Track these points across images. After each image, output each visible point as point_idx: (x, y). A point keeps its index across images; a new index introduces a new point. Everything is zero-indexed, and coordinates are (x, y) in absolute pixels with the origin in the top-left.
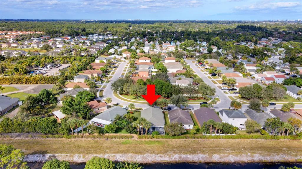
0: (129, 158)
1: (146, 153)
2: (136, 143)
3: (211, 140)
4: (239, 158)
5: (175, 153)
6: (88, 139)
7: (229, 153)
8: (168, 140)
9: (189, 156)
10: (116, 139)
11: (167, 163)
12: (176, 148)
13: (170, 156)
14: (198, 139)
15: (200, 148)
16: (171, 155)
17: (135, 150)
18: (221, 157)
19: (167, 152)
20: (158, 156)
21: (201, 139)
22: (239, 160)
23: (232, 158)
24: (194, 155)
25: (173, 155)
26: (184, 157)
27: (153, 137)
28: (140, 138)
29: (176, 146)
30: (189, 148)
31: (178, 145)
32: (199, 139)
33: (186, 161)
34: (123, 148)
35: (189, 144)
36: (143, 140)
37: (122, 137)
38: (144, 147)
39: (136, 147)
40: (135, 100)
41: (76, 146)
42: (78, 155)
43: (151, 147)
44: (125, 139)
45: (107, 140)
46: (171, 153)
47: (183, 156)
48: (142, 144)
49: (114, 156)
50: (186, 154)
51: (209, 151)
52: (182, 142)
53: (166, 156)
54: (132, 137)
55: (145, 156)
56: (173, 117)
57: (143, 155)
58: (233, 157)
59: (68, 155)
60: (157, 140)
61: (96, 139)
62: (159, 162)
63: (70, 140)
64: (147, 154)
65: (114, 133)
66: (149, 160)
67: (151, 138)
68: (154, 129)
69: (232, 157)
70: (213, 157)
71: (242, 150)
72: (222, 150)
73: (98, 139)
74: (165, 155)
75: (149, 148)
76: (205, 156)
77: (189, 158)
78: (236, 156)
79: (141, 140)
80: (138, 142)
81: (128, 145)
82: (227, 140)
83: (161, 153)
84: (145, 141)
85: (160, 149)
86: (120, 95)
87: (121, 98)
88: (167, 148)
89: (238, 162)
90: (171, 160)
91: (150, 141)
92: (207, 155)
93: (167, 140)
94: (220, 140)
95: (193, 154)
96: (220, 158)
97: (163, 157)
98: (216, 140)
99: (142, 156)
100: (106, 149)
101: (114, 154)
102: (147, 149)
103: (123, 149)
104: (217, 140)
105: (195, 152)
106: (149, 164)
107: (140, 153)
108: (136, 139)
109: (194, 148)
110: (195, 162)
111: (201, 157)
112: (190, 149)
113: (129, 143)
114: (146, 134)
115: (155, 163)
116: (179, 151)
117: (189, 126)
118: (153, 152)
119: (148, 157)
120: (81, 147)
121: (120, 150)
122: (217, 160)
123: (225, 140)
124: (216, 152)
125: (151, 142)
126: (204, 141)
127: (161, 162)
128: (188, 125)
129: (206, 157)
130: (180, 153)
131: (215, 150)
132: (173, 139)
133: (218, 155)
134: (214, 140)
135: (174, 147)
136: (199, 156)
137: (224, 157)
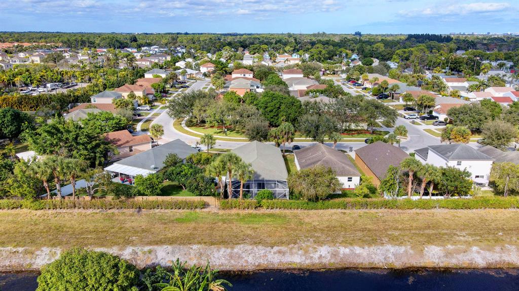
0: (192, 256)
1: (239, 244)
2: (214, 220)
3: (409, 211)
4: (498, 255)
5: (319, 243)
6: (89, 211)
7: (469, 244)
8: (299, 212)
9: (358, 250)
10: (162, 211)
11: (299, 269)
12: (322, 230)
13: (306, 252)
14: (375, 210)
15: (386, 230)
16: (311, 249)
17: (210, 236)
18: (448, 254)
19: (298, 241)
20: (273, 251)
21: (383, 210)
22: (498, 259)
23: (479, 256)
24: (373, 249)
25: (315, 248)
26: (344, 254)
27: (259, 206)
28: (224, 208)
29: (321, 227)
30: (355, 231)
31: (327, 224)
32: (380, 210)
33: (351, 263)
34: (177, 231)
35: (353, 222)
36: (234, 211)
37: (178, 206)
38: (234, 228)
39: (212, 229)
40: (220, 135)
41: (53, 227)
42: (50, 249)
43: (254, 229)
44: (185, 210)
45: (139, 212)
46: (309, 244)
47: (344, 251)
48: (231, 222)
49: (150, 252)
50: (351, 244)
51: (411, 239)
52: (334, 217)
53: (294, 251)
54: (205, 205)
55: (235, 250)
56: (309, 162)
57: (232, 248)
58: (482, 251)
59: (21, 249)
60: (269, 211)
61: (110, 211)
62: (276, 266)
63: (39, 212)
64: (242, 246)
65: (158, 195)
66: (247, 262)
67: (254, 206)
68: (261, 185)
69: (478, 253)
70: (425, 252)
71: (501, 234)
72: (446, 234)
73: (115, 211)
74: (291, 249)
75: (249, 232)
76: (402, 249)
77: (359, 256)
78: (489, 250)
79: (227, 212)
80: (220, 218)
81: (193, 225)
82: (452, 210)
83: (282, 243)
84: (238, 215)
85: (278, 234)
86: (188, 127)
87: (187, 132)
88: (297, 232)
89: (498, 267)
90: (308, 262)
91: (250, 215)
92: (409, 247)
93: (296, 211)
94: (433, 210)
95: (370, 245)
96: (446, 256)
97: (288, 255)
98: (422, 211)
99: (229, 250)
100: (130, 235)
101: (151, 247)
102: (242, 233)
103: (177, 233)
104: (425, 211)
105: (373, 240)
106: (249, 272)
107: (223, 242)
108: (216, 211)
109: (369, 230)
110: (378, 266)
111: (394, 255)
112: (359, 234)
113: (195, 220)
114: (241, 196)
115: (265, 270)
116: (329, 238)
117: (350, 180)
118: (257, 241)
119: (244, 255)
120: (65, 229)
121: (170, 235)
122: (437, 261)
123: (446, 211)
124: (430, 240)
125: (255, 216)
126: (391, 213)
127: (282, 267)
128: (346, 178)
129: (406, 251)
130: (333, 242)
131: (429, 236)
132: (312, 209)
133: (440, 248)
134: (418, 211)
135: (315, 229)
136: (388, 250)
137: (458, 252)
